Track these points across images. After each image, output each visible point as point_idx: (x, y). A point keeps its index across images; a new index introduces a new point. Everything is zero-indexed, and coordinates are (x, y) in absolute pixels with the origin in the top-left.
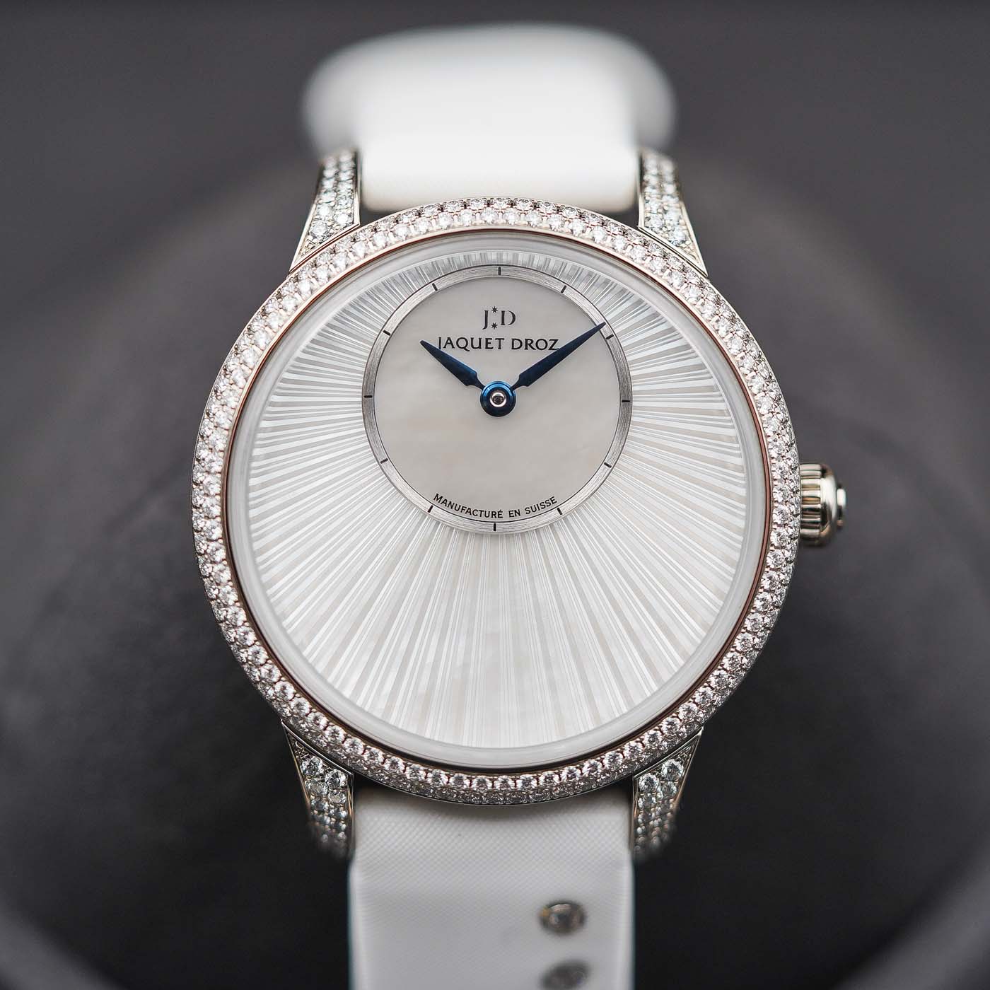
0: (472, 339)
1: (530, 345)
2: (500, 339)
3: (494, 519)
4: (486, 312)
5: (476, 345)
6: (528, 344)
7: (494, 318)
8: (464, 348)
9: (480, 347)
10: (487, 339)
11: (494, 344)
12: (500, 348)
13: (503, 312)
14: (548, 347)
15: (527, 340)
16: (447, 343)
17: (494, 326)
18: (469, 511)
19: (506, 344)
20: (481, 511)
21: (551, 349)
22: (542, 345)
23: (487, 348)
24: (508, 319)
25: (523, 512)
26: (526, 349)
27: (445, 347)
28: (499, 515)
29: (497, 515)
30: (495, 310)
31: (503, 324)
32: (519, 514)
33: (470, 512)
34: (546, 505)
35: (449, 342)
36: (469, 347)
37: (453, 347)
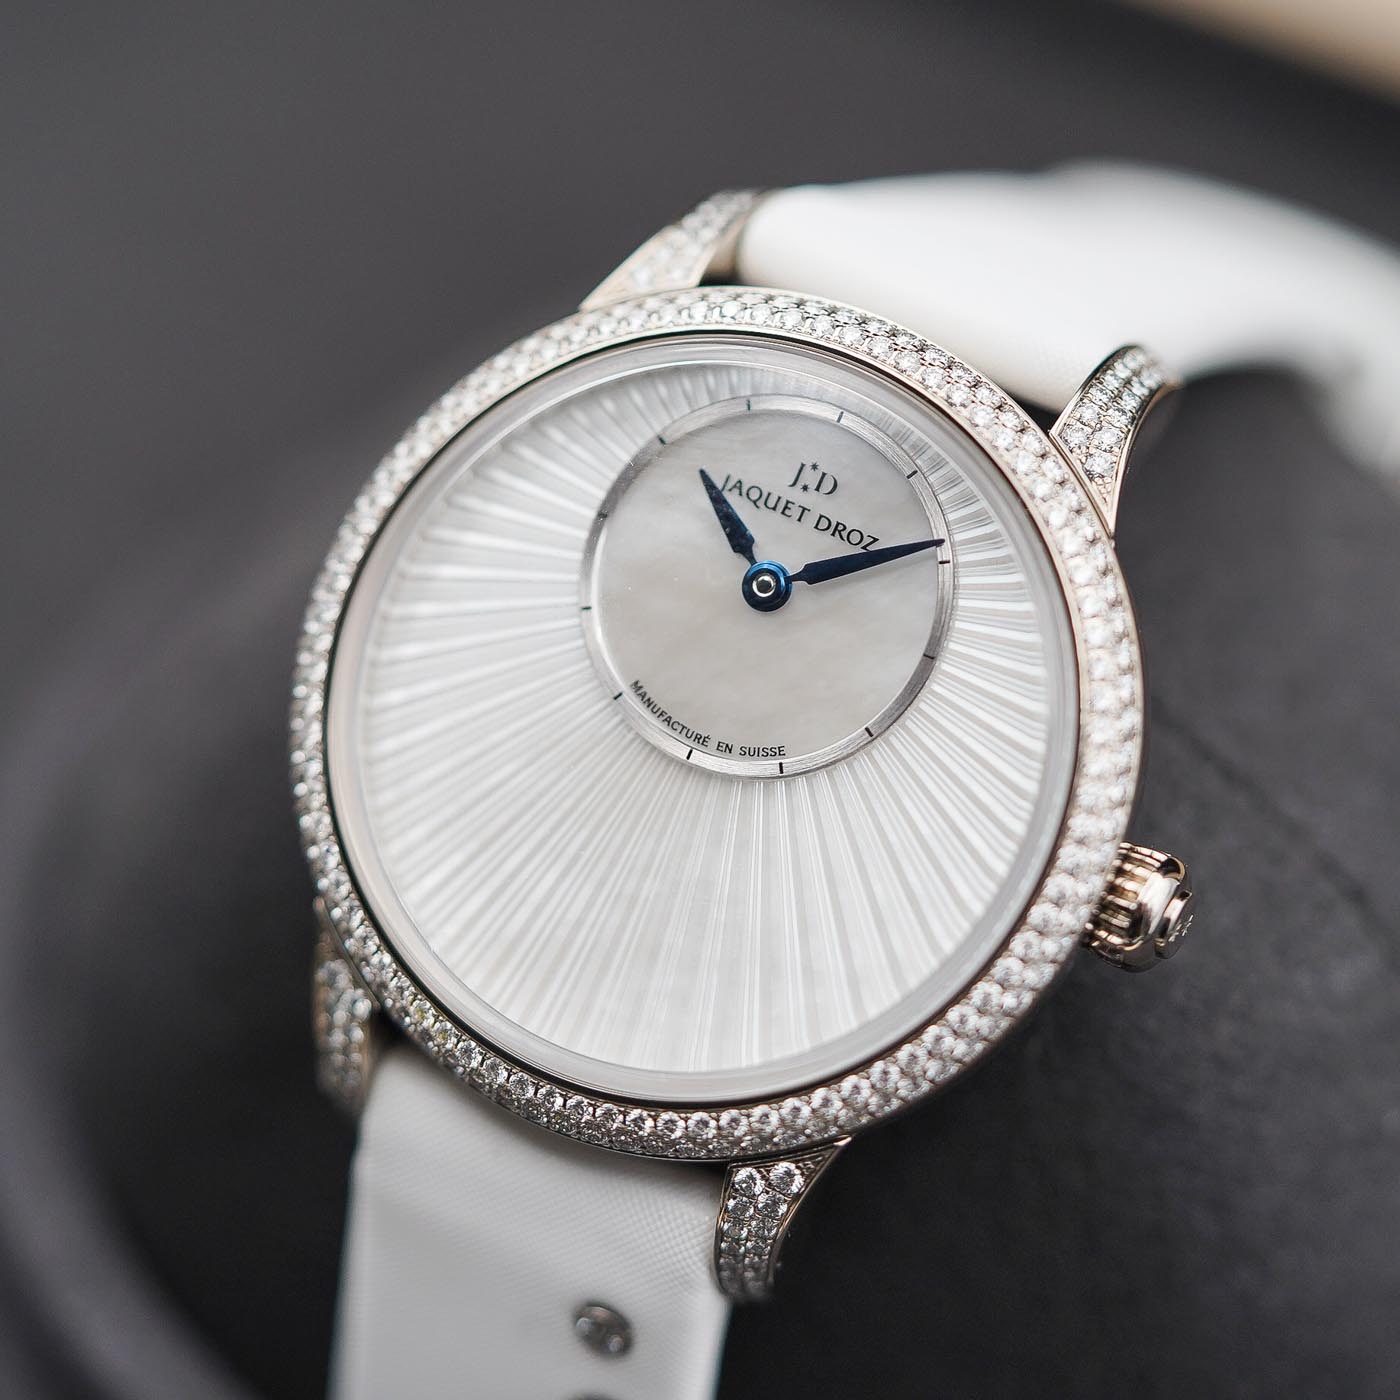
0: (769, 494)
1: (840, 532)
2: (804, 509)
3: (694, 745)
4: (803, 465)
5: (771, 503)
6: (838, 530)
7: (810, 478)
8: (755, 502)
9: (774, 509)
10: (788, 502)
11: (795, 512)
12: (799, 520)
13: (824, 474)
14: (863, 544)
15: (838, 524)
16: (735, 486)
17: (805, 488)
18: (668, 720)
19: (810, 520)
20: (684, 727)
21: (864, 548)
22: (855, 538)
23: (783, 513)
24: (828, 485)
25: (736, 750)
26: (833, 534)
27: (730, 490)
28: (704, 741)
29: (701, 741)
30: (815, 467)
31: (817, 489)
32: (730, 751)
33: (669, 722)
34: (770, 753)
35: (738, 485)
36: (761, 503)
37: (741, 494)
